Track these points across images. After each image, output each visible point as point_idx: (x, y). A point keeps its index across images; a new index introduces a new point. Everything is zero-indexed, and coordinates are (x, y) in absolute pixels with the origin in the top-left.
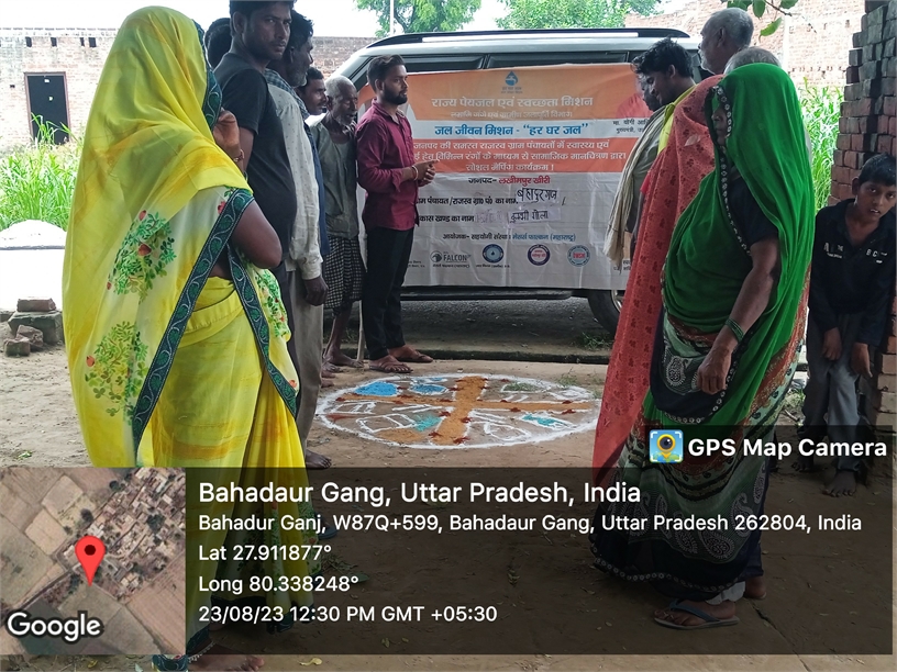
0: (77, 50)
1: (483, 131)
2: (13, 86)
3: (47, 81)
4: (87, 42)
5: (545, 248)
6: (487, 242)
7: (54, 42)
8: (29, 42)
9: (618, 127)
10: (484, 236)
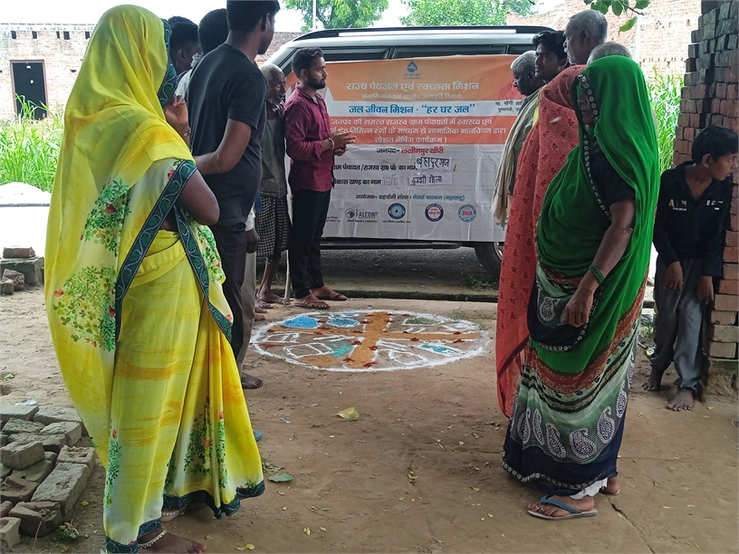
0: (53, 41)
1: (389, 109)
3: (29, 67)
4: (62, 35)
5: (439, 207)
6: (392, 202)
7: (35, 35)
8: (14, 35)
9: (500, 107)
10: (389, 197)
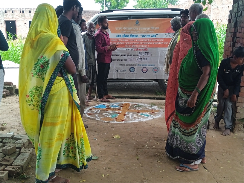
0: (19, 14)
1: (130, 36)
2: (1, 24)
3: (11, 22)
4: (22, 12)
5: (146, 68)
6: (131, 66)
7: (13, 12)
8: (6, 12)
9: (166, 35)
10: (130, 65)
